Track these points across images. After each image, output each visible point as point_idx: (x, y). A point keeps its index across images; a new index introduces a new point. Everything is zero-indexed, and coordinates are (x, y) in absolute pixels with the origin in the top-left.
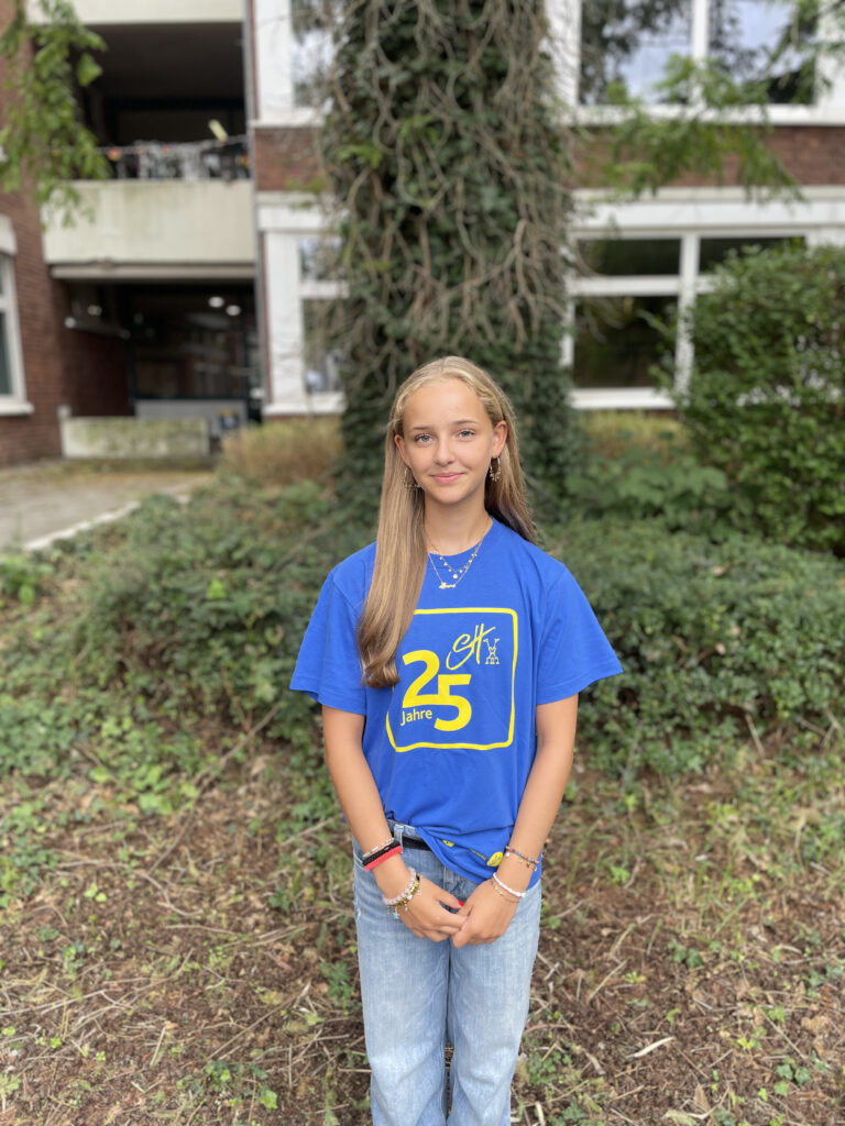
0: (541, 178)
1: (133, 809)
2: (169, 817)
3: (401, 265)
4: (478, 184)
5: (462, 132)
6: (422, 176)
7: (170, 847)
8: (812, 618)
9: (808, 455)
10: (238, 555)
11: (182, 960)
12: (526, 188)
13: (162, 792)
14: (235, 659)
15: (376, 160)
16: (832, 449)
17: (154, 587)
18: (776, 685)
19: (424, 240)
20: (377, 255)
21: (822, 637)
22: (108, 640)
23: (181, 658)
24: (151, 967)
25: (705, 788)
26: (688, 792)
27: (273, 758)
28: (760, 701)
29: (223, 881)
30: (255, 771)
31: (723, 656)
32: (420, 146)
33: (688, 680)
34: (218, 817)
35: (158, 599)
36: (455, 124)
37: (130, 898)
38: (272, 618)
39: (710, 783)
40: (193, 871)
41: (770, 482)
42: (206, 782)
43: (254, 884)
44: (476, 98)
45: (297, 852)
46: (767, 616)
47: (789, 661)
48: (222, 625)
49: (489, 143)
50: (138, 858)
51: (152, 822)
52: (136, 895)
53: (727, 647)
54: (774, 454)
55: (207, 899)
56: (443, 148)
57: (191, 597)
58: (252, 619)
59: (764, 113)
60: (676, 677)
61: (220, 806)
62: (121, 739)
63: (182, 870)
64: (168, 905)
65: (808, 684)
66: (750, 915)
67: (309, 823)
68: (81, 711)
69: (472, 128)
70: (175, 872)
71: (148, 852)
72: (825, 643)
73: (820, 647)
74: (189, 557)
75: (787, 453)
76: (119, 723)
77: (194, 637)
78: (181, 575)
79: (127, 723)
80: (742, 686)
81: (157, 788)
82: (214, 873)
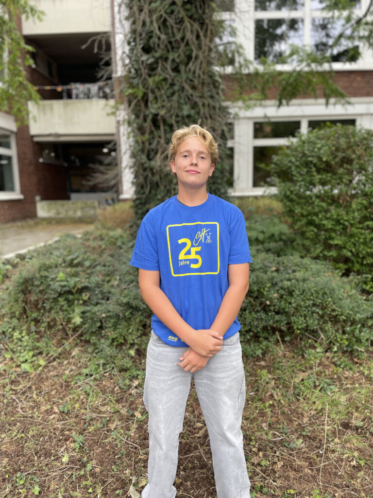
0: (211, 101)
1: (18, 369)
2: (31, 374)
3: (153, 138)
4: (182, 104)
5: (176, 82)
6: (159, 101)
7: (28, 386)
8: (307, 290)
9: (323, 218)
10: (75, 262)
11: (19, 432)
12: (204, 105)
13: (32, 362)
14: (69, 306)
15: (140, 95)
16: (332, 216)
17: (38, 275)
18: (293, 319)
19: (162, 128)
20: (143, 134)
21: (312, 298)
22: (19, 298)
23: (47, 306)
24: (5, 435)
25: (263, 363)
26: (255, 365)
27: (83, 349)
28: (288, 326)
29: (46, 401)
30: (73, 354)
31: (269, 306)
32: (159, 89)
33: (256, 316)
34: (51, 373)
35: (39, 280)
36: (173, 80)
37: (5, 407)
38: (85, 289)
39: (265, 360)
40: (35, 396)
41: (308, 230)
42: (52, 358)
43: (58, 402)
44: (182, 68)
45: (81, 388)
46: (288, 289)
47: (299, 308)
48: (62, 292)
49: (187, 87)
50: (14, 390)
51: (25, 375)
52: (7, 406)
53: (271, 302)
54: (310, 218)
55: (36, 408)
56: (168, 89)
57: (53, 280)
58: (76, 289)
59: (330, 67)
60: (251, 315)
61: (55, 368)
62: (20, 340)
63: (30, 396)
64: (19, 410)
65: (307, 319)
66: (265, 418)
67: (88, 377)
68: (7, 328)
69: (180, 81)
70: (27, 396)
71: (19, 388)
72: (314, 300)
73: (312, 302)
74: (54, 262)
75: (314, 218)
76: (20, 333)
77: (52, 296)
78: (50, 270)
79: (24, 333)
80: (279, 319)
81: (29, 361)
82: (43, 397)
